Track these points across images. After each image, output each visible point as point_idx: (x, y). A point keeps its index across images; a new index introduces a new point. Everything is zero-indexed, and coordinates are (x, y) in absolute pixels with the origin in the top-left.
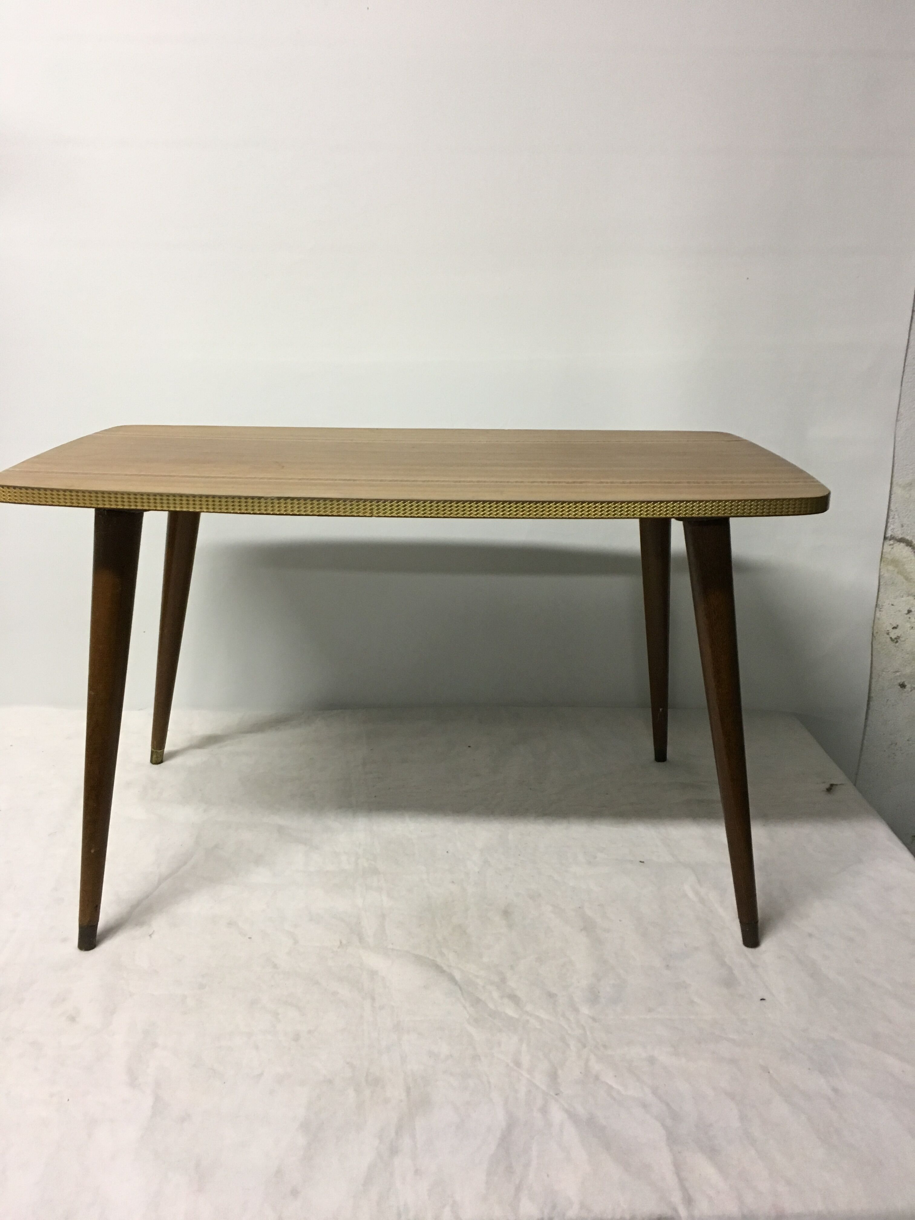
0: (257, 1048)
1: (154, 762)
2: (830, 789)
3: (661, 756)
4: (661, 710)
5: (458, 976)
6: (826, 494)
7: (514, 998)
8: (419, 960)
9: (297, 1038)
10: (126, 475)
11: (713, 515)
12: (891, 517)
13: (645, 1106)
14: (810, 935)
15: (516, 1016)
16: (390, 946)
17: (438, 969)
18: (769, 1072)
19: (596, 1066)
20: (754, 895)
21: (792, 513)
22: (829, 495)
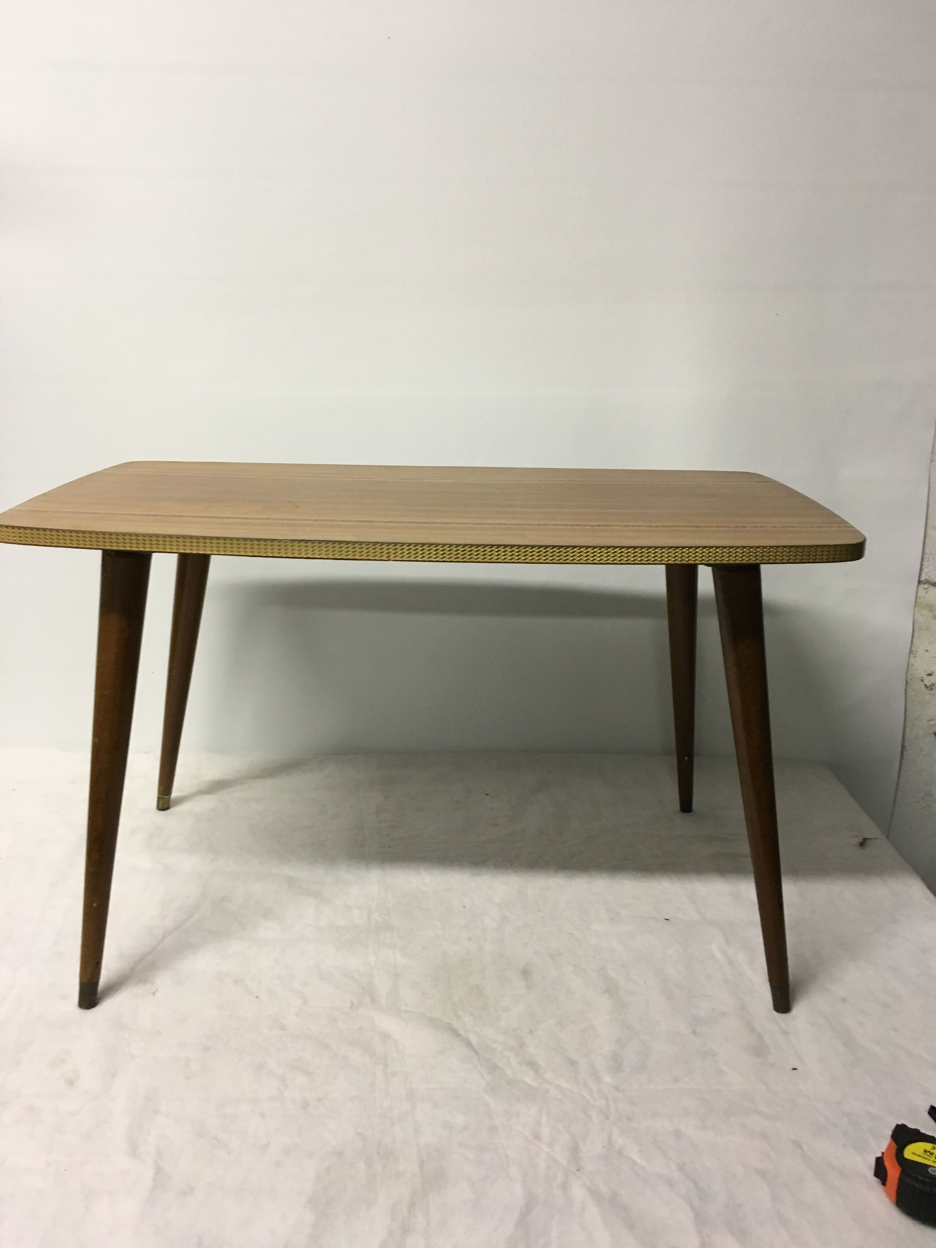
0: (263, 1115)
1: (160, 808)
2: (863, 844)
3: (686, 806)
4: (686, 759)
5: (474, 1040)
6: (860, 541)
7: (532, 1064)
8: (434, 1023)
9: (305, 1105)
10: (135, 515)
11: (744, 562)
12: (926, 560)
13: (671, 1184)
14: (844, 1000)
15: (534, 1084)
16: (404, 1008)
17: (454, 1032)
18: (802, 1148)
19: (619, 1141)
20: (785, 959)
21: (826, 561)
22: (865, 542)
